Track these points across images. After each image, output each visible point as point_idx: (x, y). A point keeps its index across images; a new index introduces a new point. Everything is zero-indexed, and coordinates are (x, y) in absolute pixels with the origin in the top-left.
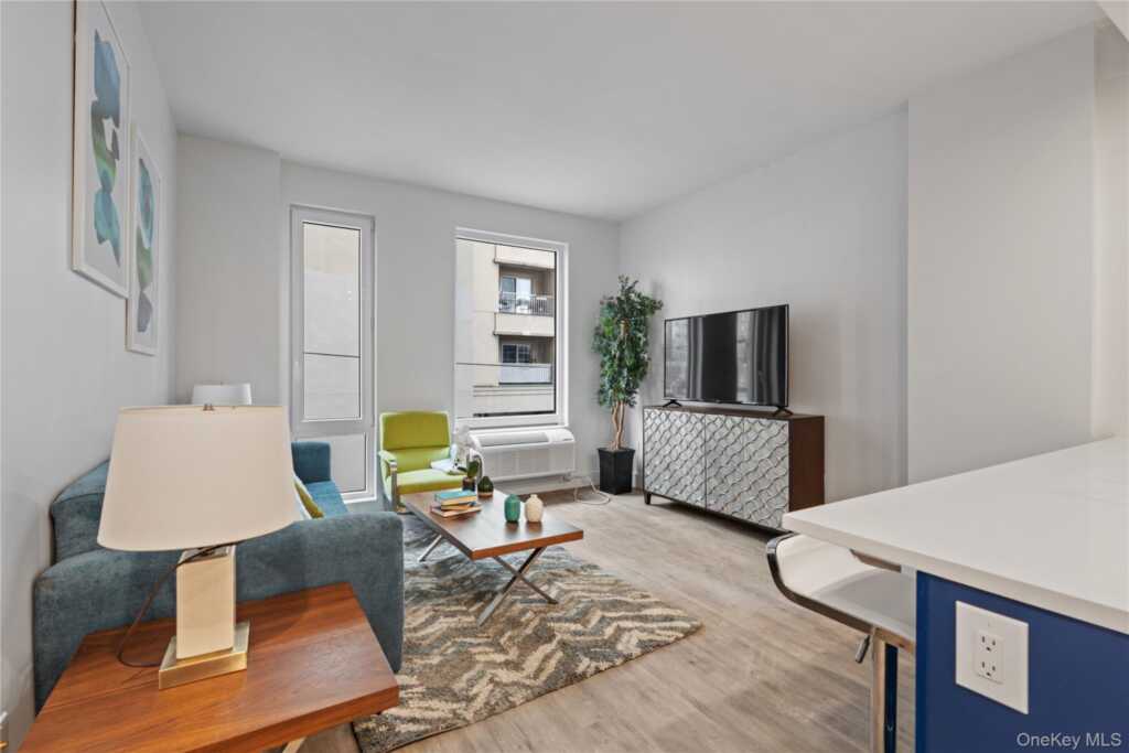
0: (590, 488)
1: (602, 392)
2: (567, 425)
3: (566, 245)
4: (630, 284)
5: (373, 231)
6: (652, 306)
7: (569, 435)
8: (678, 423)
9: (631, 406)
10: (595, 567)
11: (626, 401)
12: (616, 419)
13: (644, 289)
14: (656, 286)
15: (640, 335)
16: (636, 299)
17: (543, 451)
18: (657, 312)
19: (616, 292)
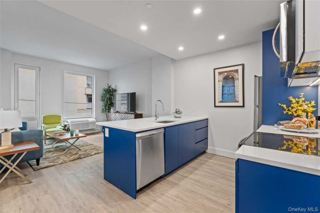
0: (101, 132)
1: (103, 110)
2: (95, 118)
3: (94, 76)
4: (109, 85)
5: (40, 70)
6: (115, 91)
7: (94, 120)
8: (117, 116)
9: (110, 113)
10: (93, 144)
11: (109, 112)
12: (106, 116)
13: (113, 87)
14: (116, 86)
15: (112, 97)
16: (111, 89)
17: (88, 124)
18: (116, 92)
19: (106, 87)
